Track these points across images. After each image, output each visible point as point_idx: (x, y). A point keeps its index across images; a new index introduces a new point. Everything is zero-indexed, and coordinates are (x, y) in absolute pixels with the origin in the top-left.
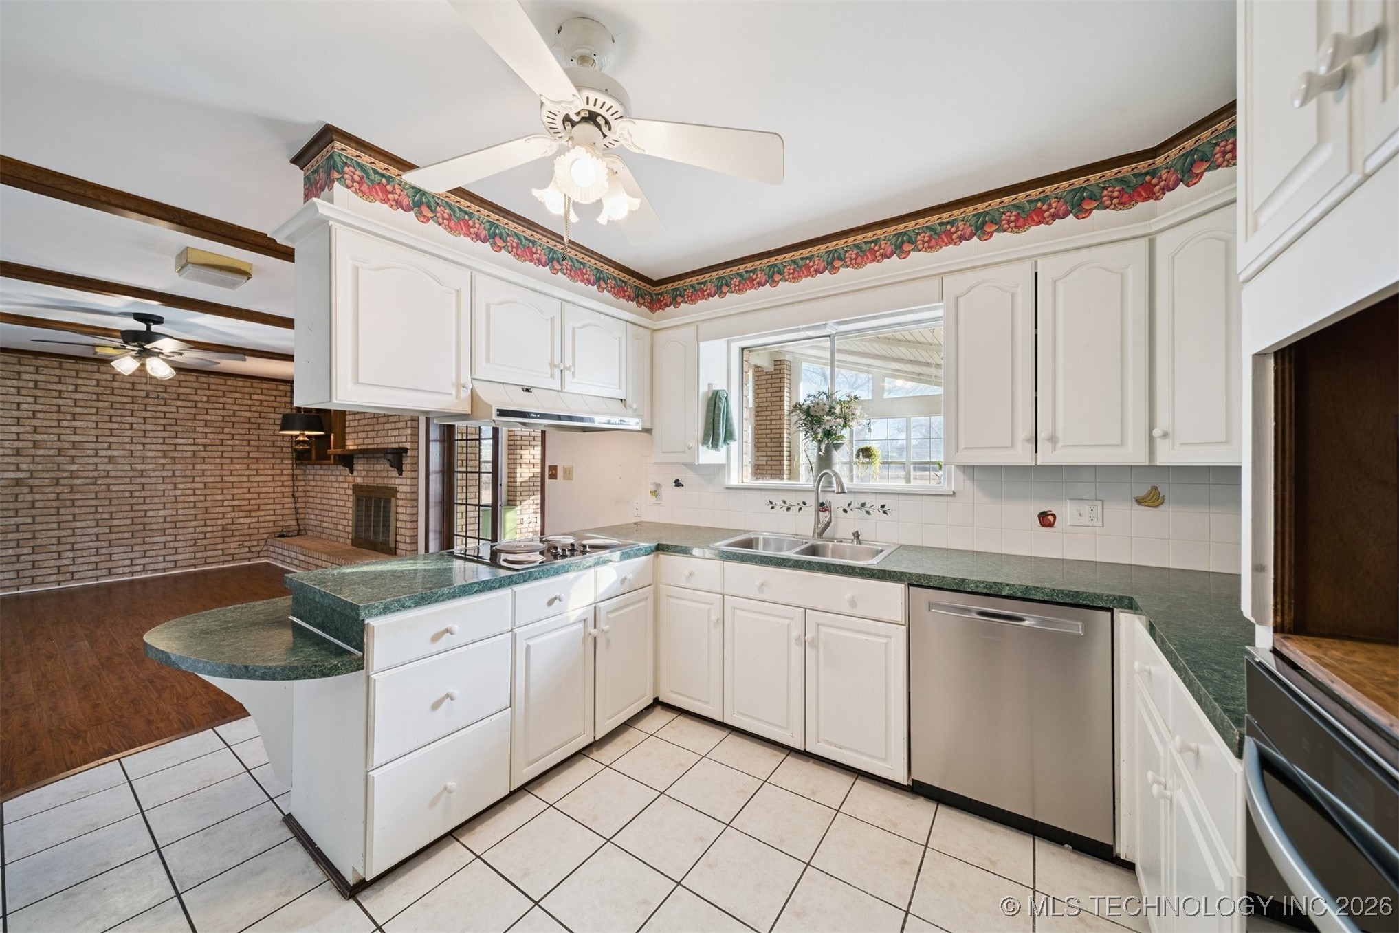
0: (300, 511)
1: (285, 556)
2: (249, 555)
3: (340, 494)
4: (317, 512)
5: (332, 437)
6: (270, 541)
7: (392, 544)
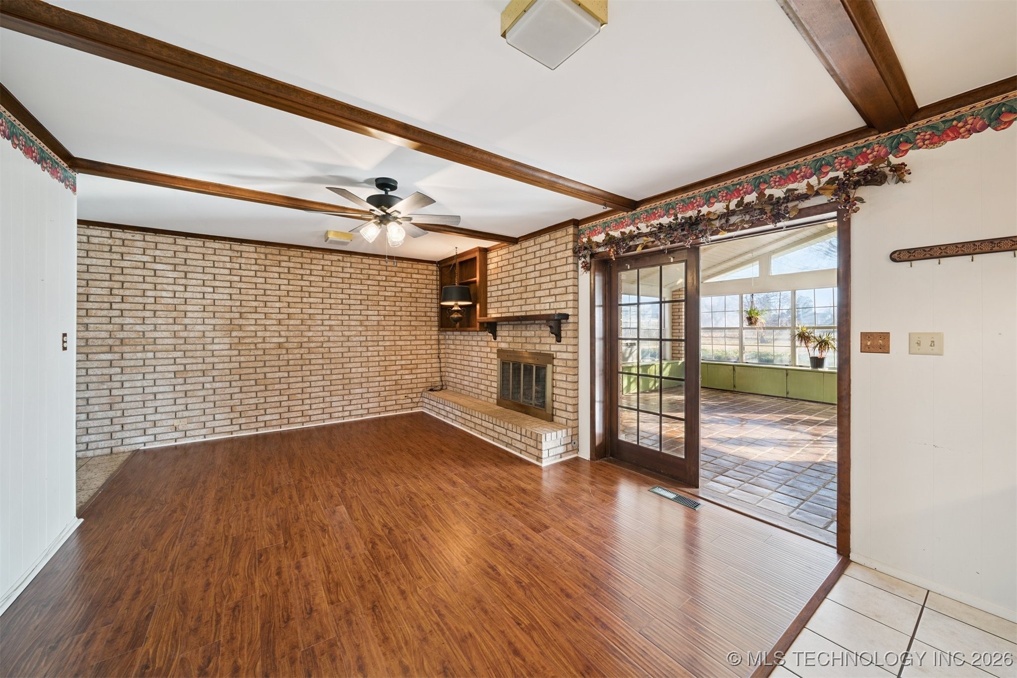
0: (443, 369)
1: (440, 408)
2: (411, 405)
3: (481, 357)
4: (457, 371)
5: (478, 307)
6: (425, 394)
7: (549, 412)
